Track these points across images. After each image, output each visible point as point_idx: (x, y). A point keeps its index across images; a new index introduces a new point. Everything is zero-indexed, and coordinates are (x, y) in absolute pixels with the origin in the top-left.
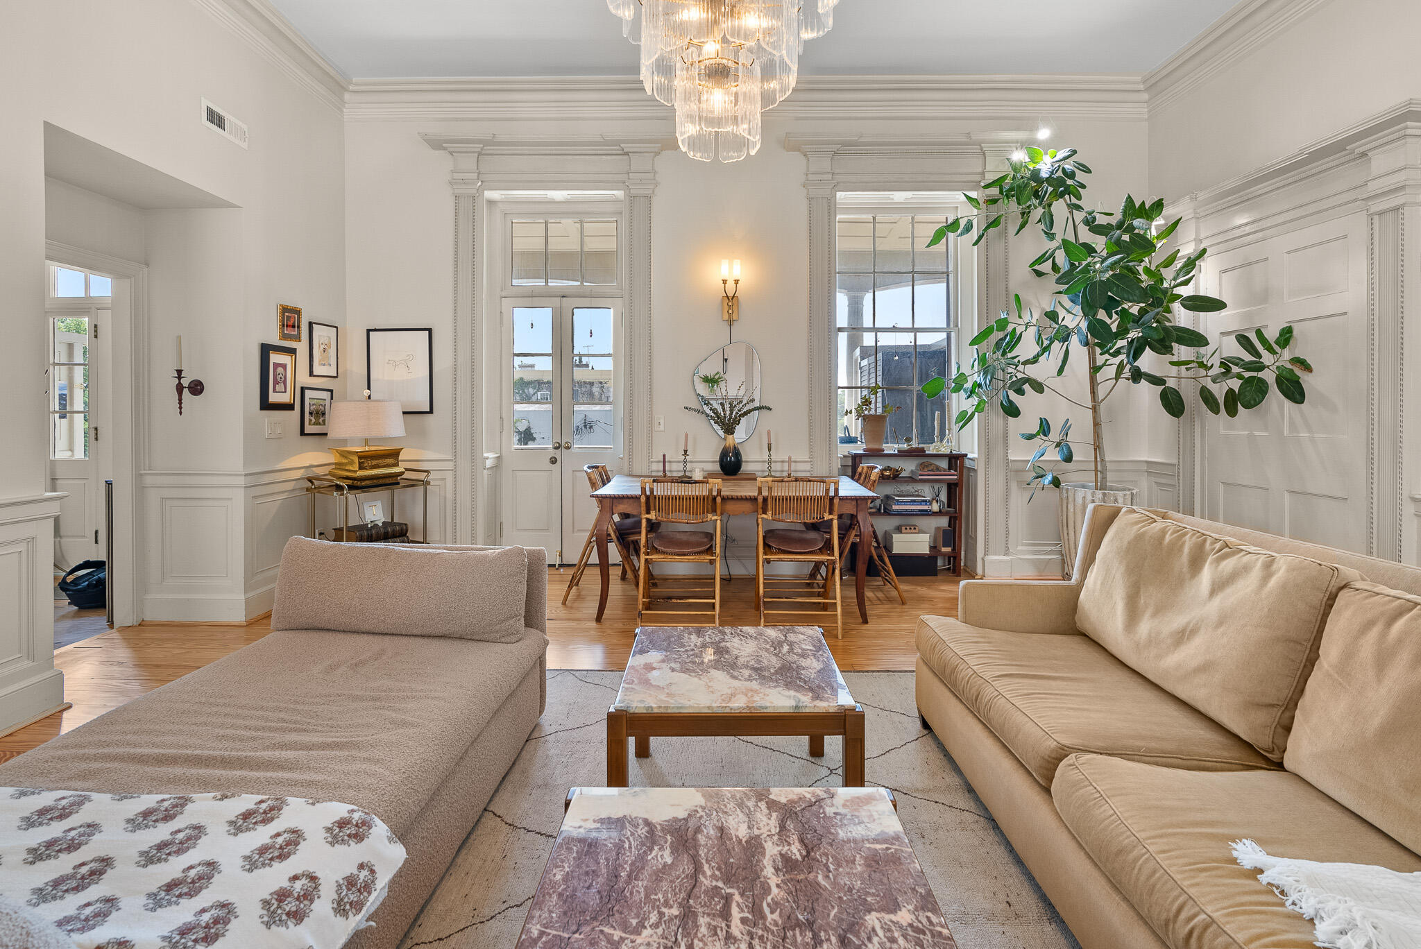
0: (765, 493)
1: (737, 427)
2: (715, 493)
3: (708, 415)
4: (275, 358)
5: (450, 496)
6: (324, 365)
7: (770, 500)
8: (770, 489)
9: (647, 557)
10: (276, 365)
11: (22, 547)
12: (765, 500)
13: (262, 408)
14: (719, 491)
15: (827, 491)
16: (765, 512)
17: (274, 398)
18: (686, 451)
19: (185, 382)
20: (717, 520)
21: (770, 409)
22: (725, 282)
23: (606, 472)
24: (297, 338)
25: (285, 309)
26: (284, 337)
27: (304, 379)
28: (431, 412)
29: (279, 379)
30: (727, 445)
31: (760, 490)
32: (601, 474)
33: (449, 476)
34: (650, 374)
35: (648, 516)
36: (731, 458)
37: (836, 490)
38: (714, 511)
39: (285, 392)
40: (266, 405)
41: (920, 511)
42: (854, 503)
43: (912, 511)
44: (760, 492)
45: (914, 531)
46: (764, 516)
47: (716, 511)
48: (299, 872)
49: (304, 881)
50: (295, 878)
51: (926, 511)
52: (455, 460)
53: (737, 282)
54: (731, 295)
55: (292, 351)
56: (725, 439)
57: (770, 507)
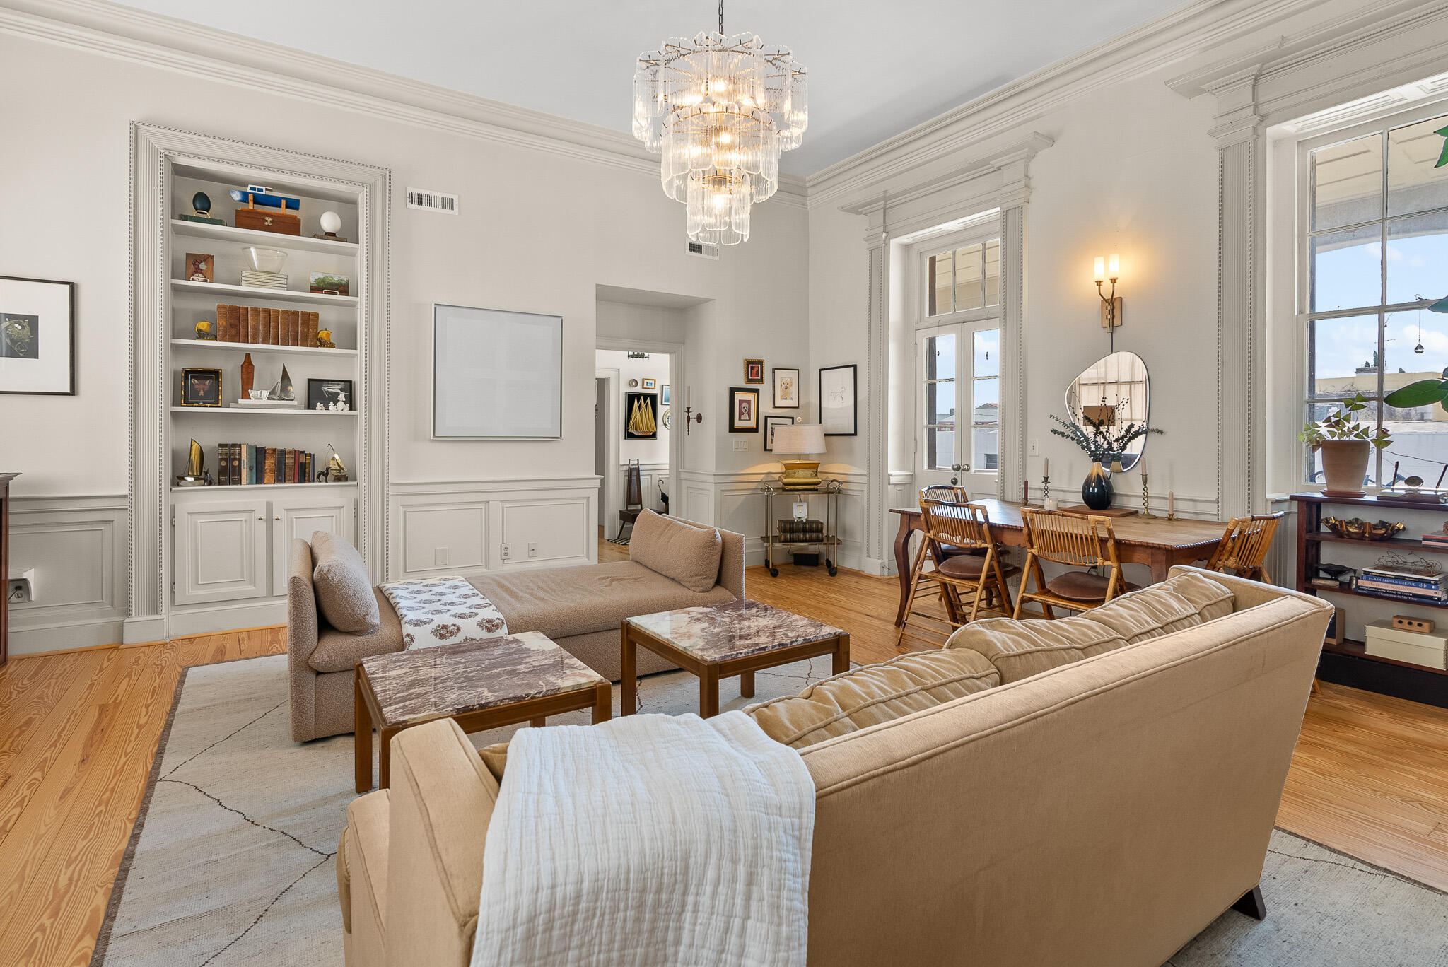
4: (739, 397)
5: (866, 506)
6: (786, 399)
10: (741, 402)
11: (585, 501)
13: (730, 431)
14: (986, 517)
16: (1032, 546)
17: (738, 424)
18: (1046, 478)
19: (693, 415)
21: (1160, 432)
22: (1099, 283)
24: (762, 381)
25: (749, 362)
26: (749, 381)
27: (766, 408)
28: (855, 434)
29: (743, 410)
33: (865, 488)
35: (929, 535)
36: (1093, 489)
39: (750, 420)
40: (732, 429)
41: (1414, 596)
43: (1402, 594)
44: (1026, 523)
45: (1419, 629)
46: (1032, 551)
47: (984, 538)
48: (457, 624)
49: (455, 628)
50: (454, 625)
51: (1431, 598)
52: (868, 475)
53: (1114, 281)
54: (1108, 297)
55: (756, 391)
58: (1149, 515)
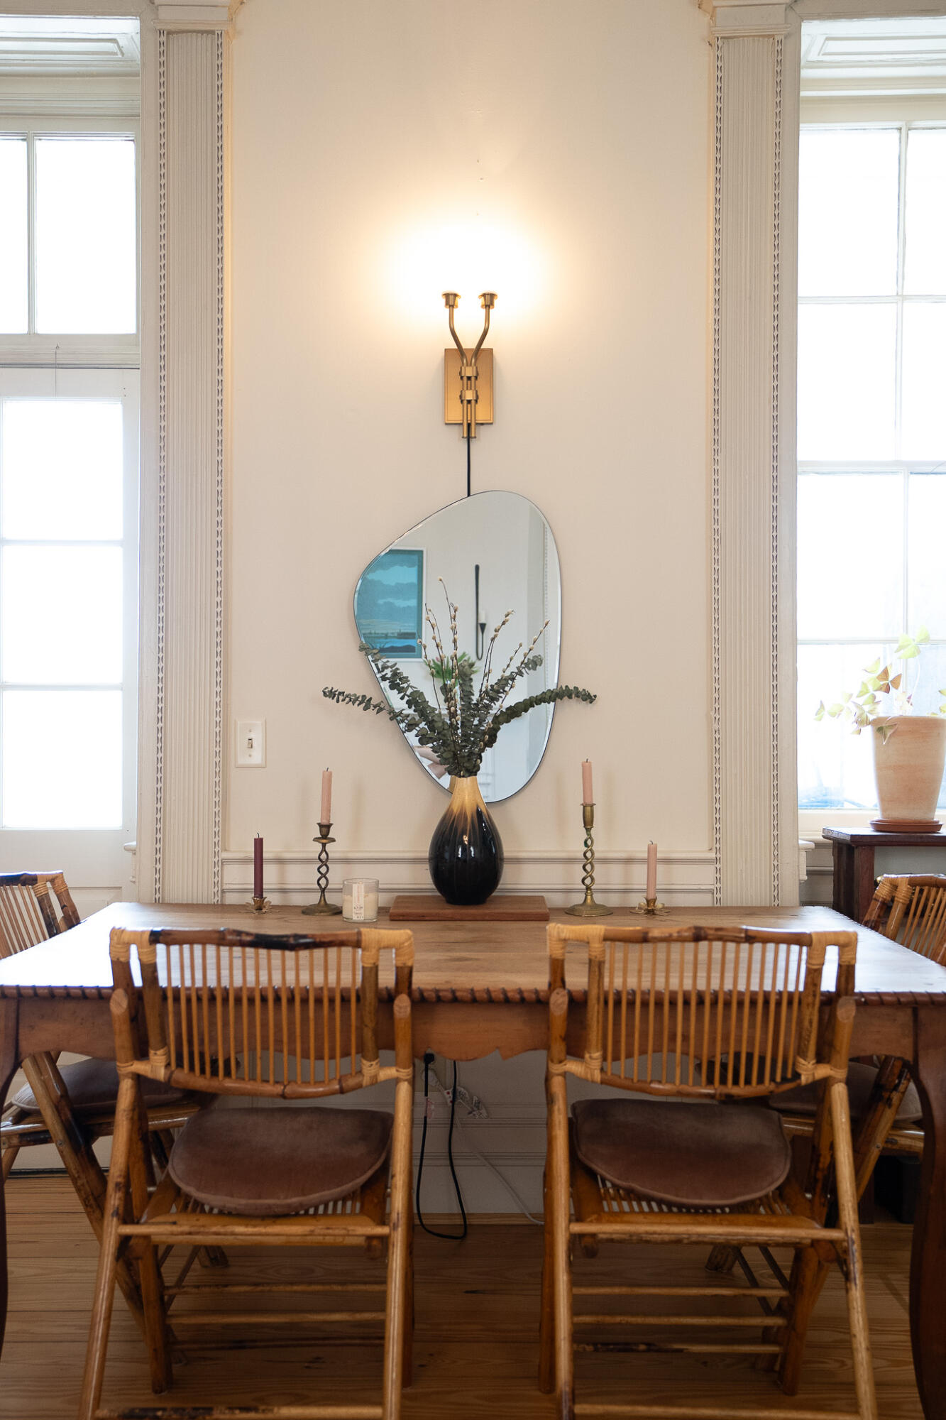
0: (577, 979)
1: (488, 754)
2: (387, 979)
3: (395, 716)
7: (594, 1009)
8: (596, 967)
9: (128, 1230)
12: (577, 1004)
14: (405, 976)
15: (814, 974)
16: (575, 1049)
18: (325, 828)
20: (397, 1081)
21: (588, 698)
23: (64, 897)
30: (456, 809)
31: (557, 969)
32: (44, 902)
34: (222, 586)
35: (140, 1067)
36: (465, 850)
37: (846, 973)
38: (384, 1042)
42: (905, 1017)
44: (558, 978)
46: (573, 1067)
47: (391, 1046)
53: (489, 300)
54: (469, 343)
56: (450, 791)
57: (594, 1035)
58: (595, 906)
